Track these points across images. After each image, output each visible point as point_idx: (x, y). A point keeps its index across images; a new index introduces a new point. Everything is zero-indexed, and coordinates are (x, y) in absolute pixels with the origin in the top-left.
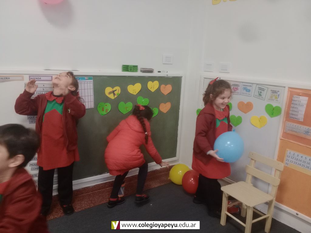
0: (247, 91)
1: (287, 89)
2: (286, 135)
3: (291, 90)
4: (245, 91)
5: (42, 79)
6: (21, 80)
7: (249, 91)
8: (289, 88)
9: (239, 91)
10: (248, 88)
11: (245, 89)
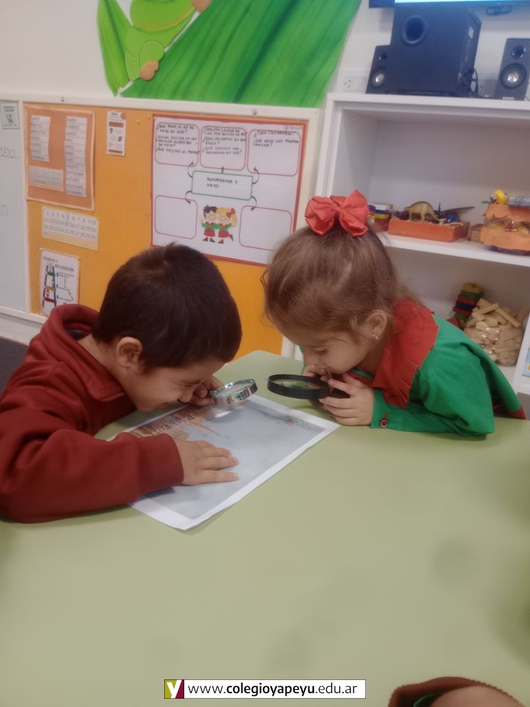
1: (21, 106)
3: (27, 106)
8: (25, 103)
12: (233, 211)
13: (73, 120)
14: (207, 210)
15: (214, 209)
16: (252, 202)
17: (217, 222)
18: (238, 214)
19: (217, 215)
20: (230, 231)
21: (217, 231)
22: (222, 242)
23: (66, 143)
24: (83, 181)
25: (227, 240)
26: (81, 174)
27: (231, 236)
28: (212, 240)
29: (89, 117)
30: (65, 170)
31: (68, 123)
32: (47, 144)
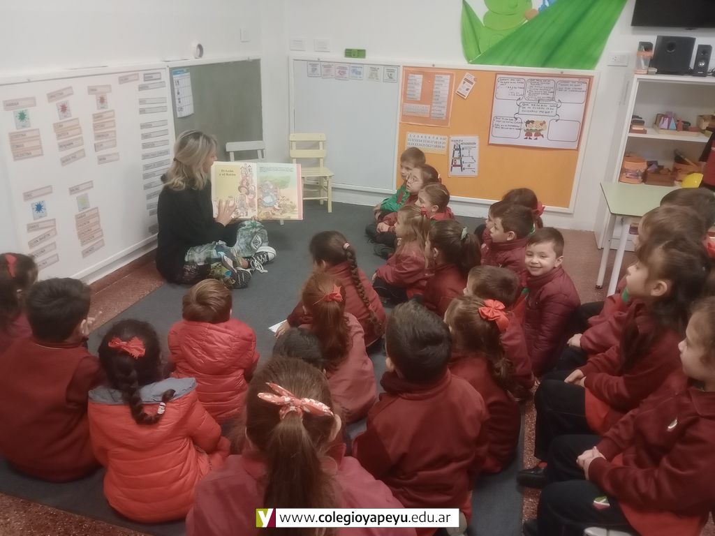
0: (356, 74)
1: (401, 69)
2: (405, 117)
3: (405, 68)
4: (354, 74)
5: (154, 78)
6: (135, 80)
7: (360, 73)
8: (404, 67)
9: (347, 75)
10: (359, 70)
11: (354, 71)
12: (544, 122)
13: (441, 77)
14: (528, 122)
15: (533, 122)
16: (557, 118)
17: (534, 128)
18: (547, 124)
19: (534, 125)
20: (542, 133)
21: (533, 134)
22: (536, 139)
23: (435, 90)
24: (444, 111)
25: (538, 137)
26: (444, 107)
27: (542, 136)
28: (530, 138)
29: (452, 75)
30: (431, 105)
31: (436, 79)
32: (420, 91)
